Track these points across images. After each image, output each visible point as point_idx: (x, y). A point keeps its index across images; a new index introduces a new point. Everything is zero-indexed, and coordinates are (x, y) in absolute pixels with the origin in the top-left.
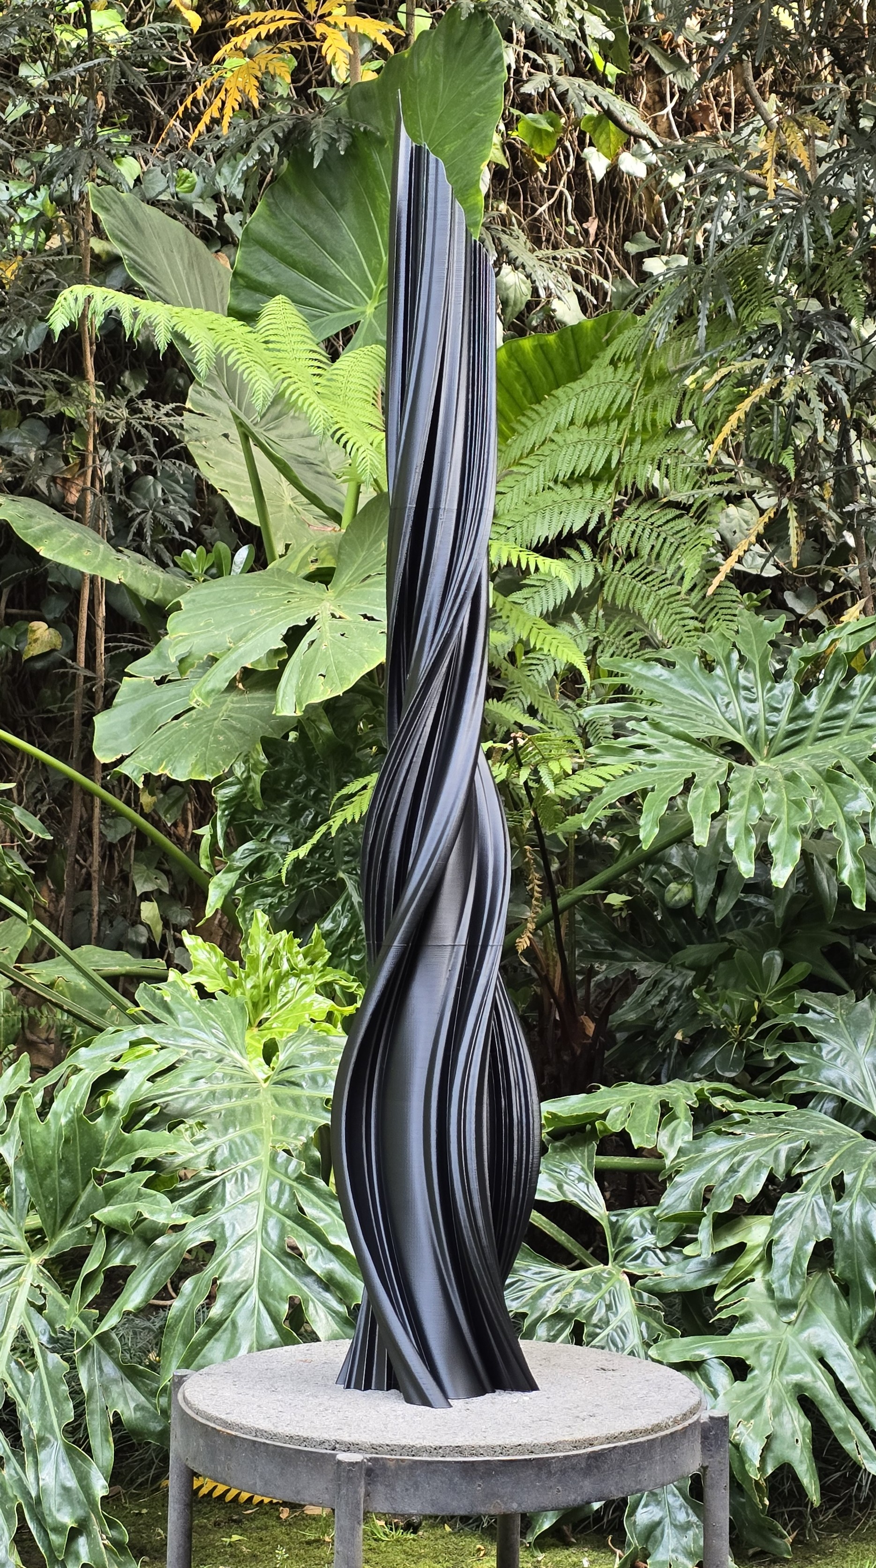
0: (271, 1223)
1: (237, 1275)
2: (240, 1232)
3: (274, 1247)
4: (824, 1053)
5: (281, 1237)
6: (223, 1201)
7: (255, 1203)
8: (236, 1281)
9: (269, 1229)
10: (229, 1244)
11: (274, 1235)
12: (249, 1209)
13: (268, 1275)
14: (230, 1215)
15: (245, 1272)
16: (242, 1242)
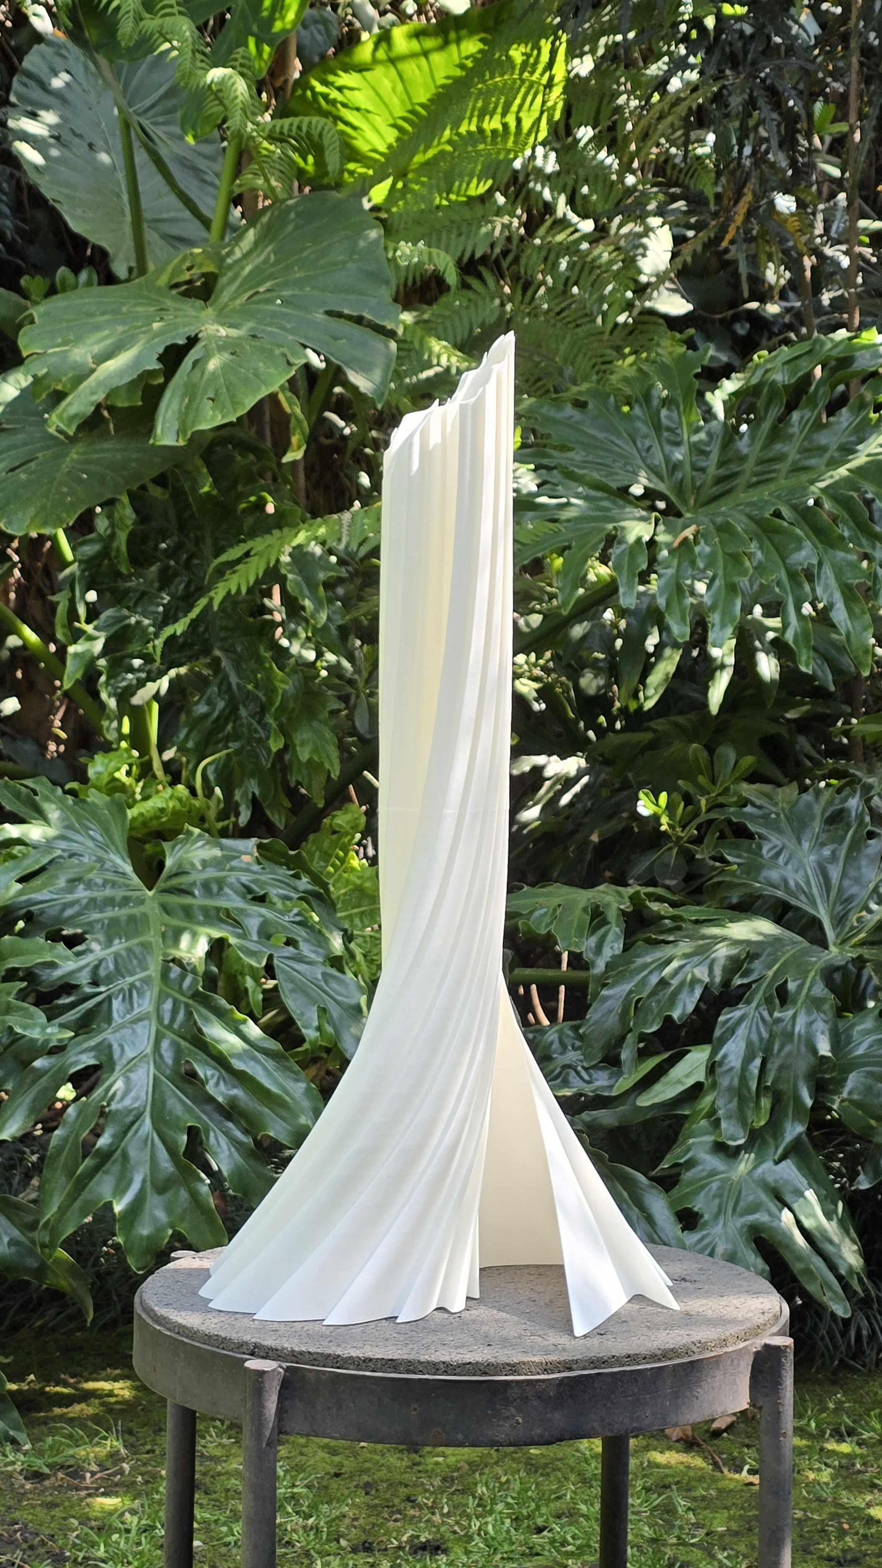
0: (165, 1044)
1: (127, 1102)
2: (130, 1053)
3: (168, 1072)
4: (764, 851)
5: (177, 1060)
6: (109, 1019)
7: (146, 1022)
8: (126, 1108)
9: (163, 1052)
10: (118, 1068)
11: (168, 1057)
12: (139, 1028)
13: (163, 1102)
14: (118, 1035)
15: (136, 1099)
16: (132, 1065)
